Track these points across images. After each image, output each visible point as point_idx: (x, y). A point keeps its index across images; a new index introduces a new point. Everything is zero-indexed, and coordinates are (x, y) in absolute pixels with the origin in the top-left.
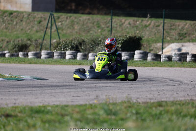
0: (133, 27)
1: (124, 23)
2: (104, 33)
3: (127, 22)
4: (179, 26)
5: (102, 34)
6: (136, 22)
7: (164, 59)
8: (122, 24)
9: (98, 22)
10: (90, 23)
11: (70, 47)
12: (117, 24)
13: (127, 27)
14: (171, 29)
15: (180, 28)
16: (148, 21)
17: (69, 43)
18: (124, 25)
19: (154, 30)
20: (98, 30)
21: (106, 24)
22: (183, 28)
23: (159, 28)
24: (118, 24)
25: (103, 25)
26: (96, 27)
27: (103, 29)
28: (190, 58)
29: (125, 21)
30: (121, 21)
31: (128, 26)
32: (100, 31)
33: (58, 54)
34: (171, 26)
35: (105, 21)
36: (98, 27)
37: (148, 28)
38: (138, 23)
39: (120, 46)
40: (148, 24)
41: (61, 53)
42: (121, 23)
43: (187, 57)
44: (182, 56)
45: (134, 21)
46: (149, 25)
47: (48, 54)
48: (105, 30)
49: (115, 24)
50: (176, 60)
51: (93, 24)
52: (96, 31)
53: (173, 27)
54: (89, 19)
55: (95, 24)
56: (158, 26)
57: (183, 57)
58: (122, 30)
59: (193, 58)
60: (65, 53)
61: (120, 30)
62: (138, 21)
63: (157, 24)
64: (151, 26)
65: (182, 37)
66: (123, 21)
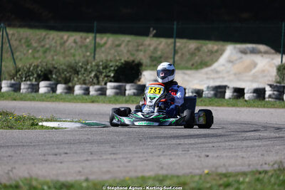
0: (81, 47)
1: (67, 40)
2: (37, 55)
3: (71, 39)
4: (150, 45)
5: (34, 57)
6: (85, 39)
7: (191, 94)
8: (65, 42)
9: (27, 38)
10: (16, 40)
11: (35, 76)
12: (56, 42)
13: (72, 47)
14: (137, 50)
15: (152, 48)
16: (102, 38)
17: (34, 69)
18: (67, 44)
19: (112, 51)
20: (28, 50)
21: (40, 42)
22: (155, 49)
23: (119, 49)
24: (58, 42)
25: (36, 42)
26: (24, 47)
27: (35, 50)
28: (231, 94)
29: (68, 37)
30: (62, 38)
31: (74, 45)
32: (30, 51)
33: (27, 86)
34: (138, 46)
35: (38, 37)
36: (28, 46)
37: (103, 49)
38: (88, 40)
39: (112, 75)
40: (103, 42)
41: (32, 85)
42: (62, 41)
43: (225, 92)
44: (219, 90)
45: (81, 37)
46: (105, 43)
47: (12, 86)
48: (38, 51)
49: (54, 41)
50: (209, 95)
51: (20, 41)
52: (25, 52)
53: (140, 48)
54: (13, 35)
55: (23, 41)
56: (119, 45)
57: (221, 92)
58: (65, 51)
59: (235, 94)
60: (38, 85)
61: (62, 51)
62: (88, 38)
63: (117, 43)
64: (108, 45)
65: (155, 63)
66: (65, 37)
